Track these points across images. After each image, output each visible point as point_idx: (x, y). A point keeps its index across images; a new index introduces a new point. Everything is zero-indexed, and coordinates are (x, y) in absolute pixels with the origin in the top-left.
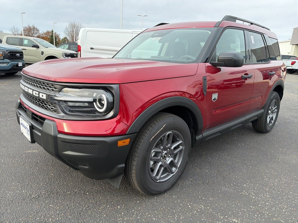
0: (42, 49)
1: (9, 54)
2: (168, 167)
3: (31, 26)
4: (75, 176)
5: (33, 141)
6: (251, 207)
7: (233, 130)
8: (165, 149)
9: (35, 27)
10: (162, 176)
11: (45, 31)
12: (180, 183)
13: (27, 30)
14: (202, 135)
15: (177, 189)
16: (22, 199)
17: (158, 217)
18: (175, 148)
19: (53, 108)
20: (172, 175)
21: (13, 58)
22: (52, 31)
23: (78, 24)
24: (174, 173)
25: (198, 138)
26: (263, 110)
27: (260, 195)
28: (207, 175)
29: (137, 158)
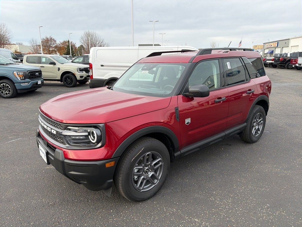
0: (58, 65)
1: (29, 74)
2: (150, 179)
3: (48, 37)
4: (82, 187)
5: (49, 163)
6: (213, 210)
7: (212, 145)
8: (146, 166)
9: (53, 38)
10: (144, 187)
11: (62, 41)
12: (163, 191)
13: (45, 42)
14: (180, 152)
15: (158, 197)
16: (42, 205)
17: (139, 218)
18: (155, 164)
19: (61, 140)
20: (154, 185)
21: (33, 78)
22: (69, 41)
23: (92, 32)
24: (155, 184)
25: (176, 154)
26: (245, 124)
27: (224, 201)
28: (186, 184)
29: (122, 175)
